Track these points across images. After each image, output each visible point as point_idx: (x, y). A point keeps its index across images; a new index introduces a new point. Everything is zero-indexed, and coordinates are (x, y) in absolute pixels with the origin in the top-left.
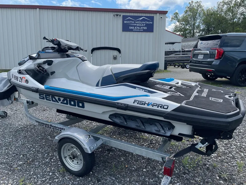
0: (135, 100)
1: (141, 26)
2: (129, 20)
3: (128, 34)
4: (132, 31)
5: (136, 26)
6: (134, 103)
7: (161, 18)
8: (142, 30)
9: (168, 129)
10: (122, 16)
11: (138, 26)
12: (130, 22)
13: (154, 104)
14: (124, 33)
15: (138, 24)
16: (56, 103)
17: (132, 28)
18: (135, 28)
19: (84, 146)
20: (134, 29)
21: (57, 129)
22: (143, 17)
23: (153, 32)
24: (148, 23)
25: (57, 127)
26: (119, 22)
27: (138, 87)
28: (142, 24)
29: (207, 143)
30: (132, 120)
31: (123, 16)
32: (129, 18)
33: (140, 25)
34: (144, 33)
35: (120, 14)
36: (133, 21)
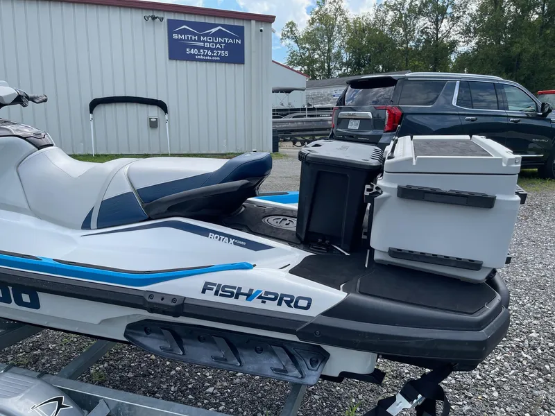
1: (215, 49)
2: (184, 32)
3: (182, 65)
4: (192, 58)
5: (203, 48)
6: (204, 291)
7: (261, 31)
8: (218, 58)
9: (309, 363)
10: (165, 20)
11: (208, 49)
12: (188, 37)
13: (267, 293)
14: (174, 62)
15: (208, 42)
17: (192, 52)
18: (199, 52)
20: (198, 55)
22: (220, 28)
23: (244, 64)
24: (231, 41)
27: (215, 232)
28: (216, 43)
29: (420, 396)
30: (200, 339)
31: (169, 21)
32: (185, 27)
33: (213, 45)
34: (224, 64)
35: (160, 15)
36: (195, 34)
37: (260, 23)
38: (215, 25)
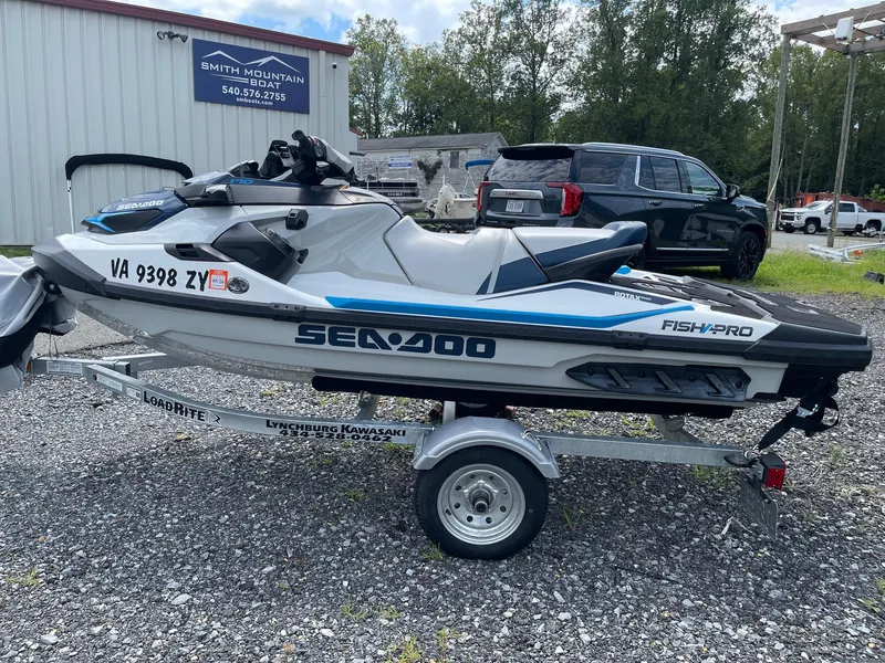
0: (665, 322)
1: (266, 89)
2: (219, 60)
3: (216, 111)
4: (230, 100)
5: (248, 86)
6: (664, 328)
7: (335, 67)
8: (271, 103)
9: (735, 386)
10: (189, 40)
11: (256, 88)
12: (224, 69)
13: (716, 326)
14: (202, 106)
15: (255, 78)
16: (380, 351)
17: (231, 91)
18: (242, 91)
19: (540, 460)
20: (239, 96)
21: (372, 435)
22: (272, 57)
23: (308, 113)
24: (289, 78)
25: (374, 431)
26: (178, 65)
27: (621, 291)
28: (268, 81)
31: (195, 42)
32: (219, 52)
33: (262, 83)
34: (278, 112)
35: (182, 32)
36: (236, 65)
37: (331, 55)
38: (265, 54)
